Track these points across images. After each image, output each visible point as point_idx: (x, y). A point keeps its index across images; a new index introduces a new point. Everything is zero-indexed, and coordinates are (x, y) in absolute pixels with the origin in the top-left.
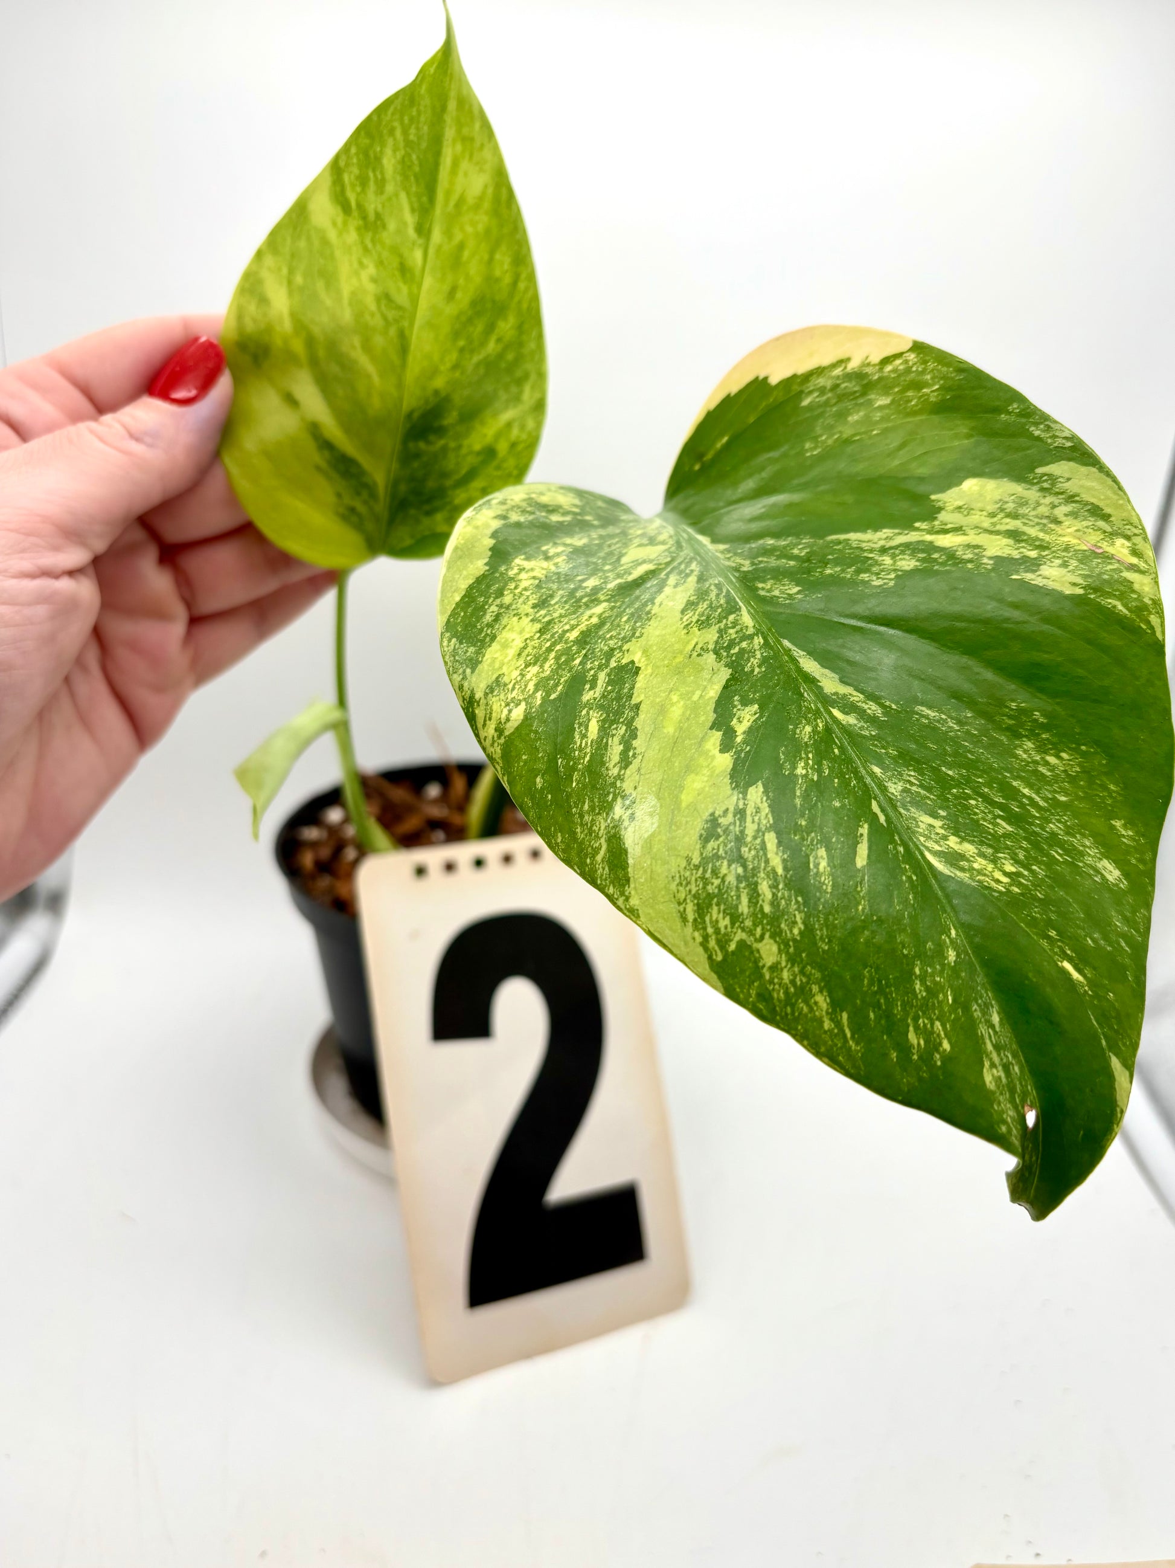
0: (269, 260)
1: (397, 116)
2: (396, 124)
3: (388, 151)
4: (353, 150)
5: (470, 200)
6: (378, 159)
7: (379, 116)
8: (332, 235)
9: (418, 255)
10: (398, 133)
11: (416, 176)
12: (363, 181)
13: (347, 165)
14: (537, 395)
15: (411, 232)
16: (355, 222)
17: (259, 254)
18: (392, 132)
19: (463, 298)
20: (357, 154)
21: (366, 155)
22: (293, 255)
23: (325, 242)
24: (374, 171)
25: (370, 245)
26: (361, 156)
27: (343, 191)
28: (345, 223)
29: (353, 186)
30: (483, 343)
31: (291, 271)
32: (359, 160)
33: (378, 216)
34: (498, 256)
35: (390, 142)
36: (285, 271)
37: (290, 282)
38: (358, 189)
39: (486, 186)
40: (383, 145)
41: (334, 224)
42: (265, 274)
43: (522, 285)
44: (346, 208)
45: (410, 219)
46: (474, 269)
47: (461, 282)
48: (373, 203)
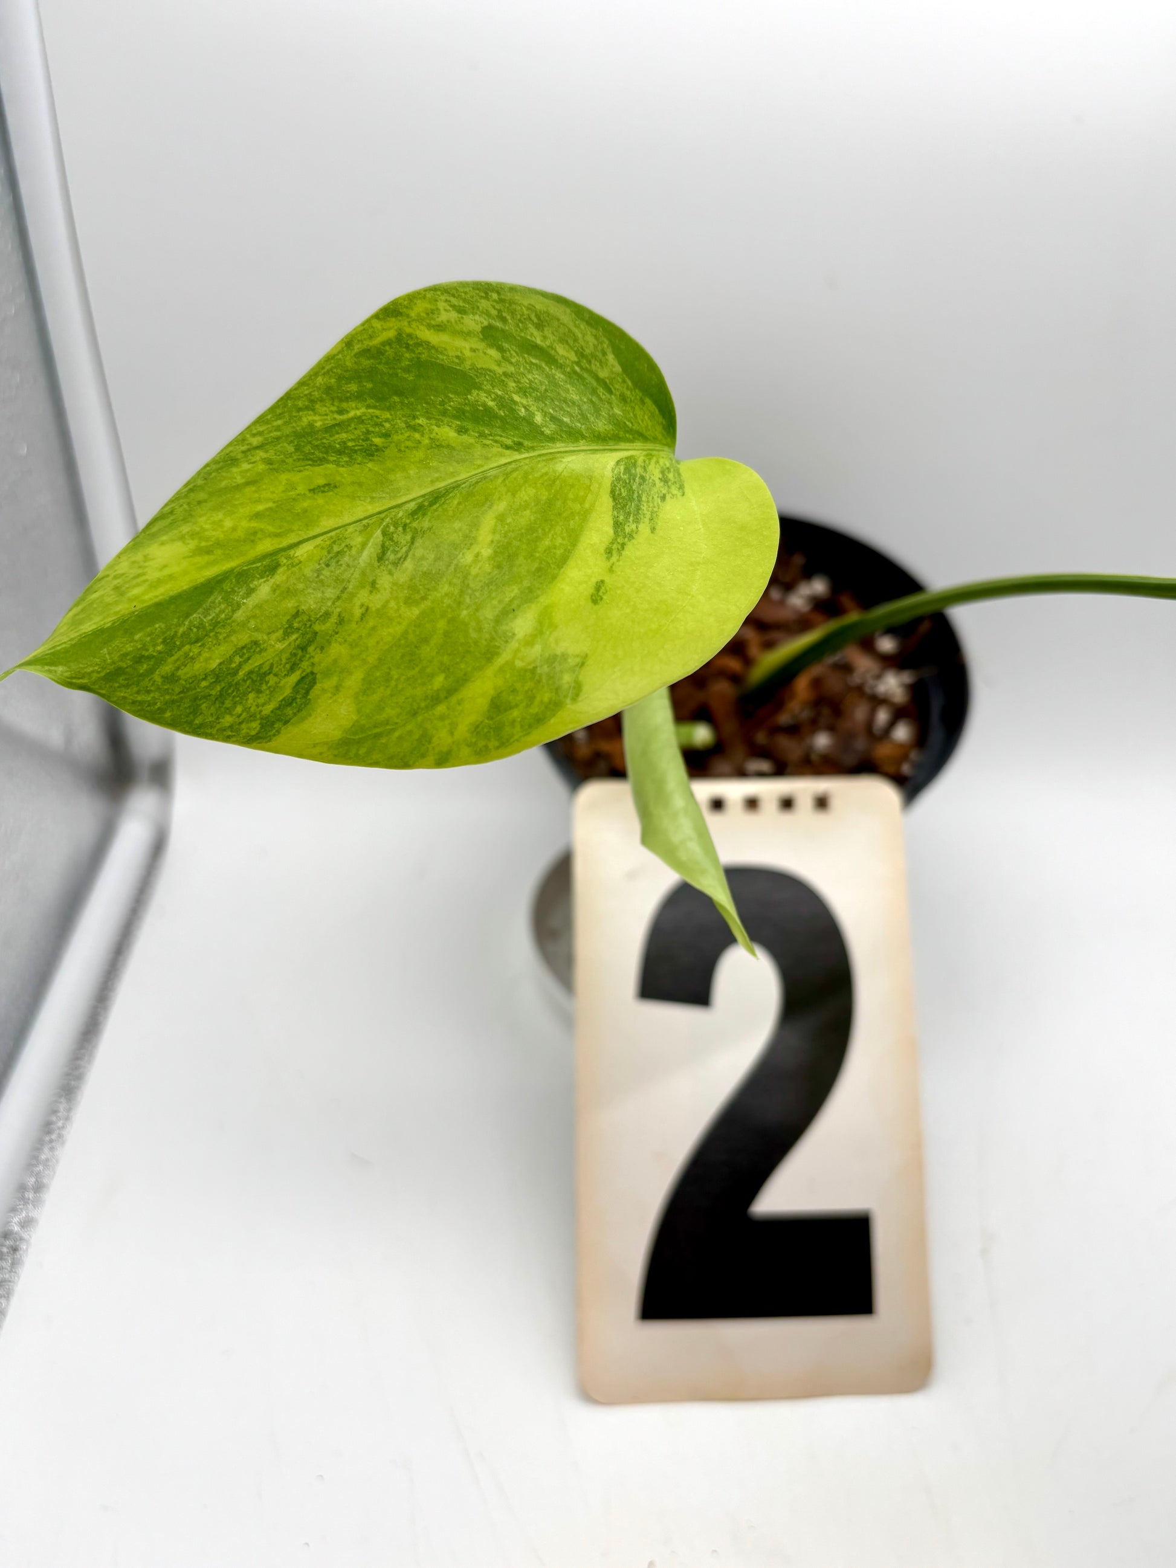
0: (442, 738)
1: (146, 683)
2: (157, 677)
3: (198, 667)
4: (228, 720)
5: (193, 544)
6: (217, 676)
7: (162, 711)
8: (354, 681)
9: (301, 552)
10: (167, 668)
11: (206, 612)
12: (259, 678)
13: (252, 717)
14: (377, 324)
15: (280, 577)
16: (319, 659)
17: (443, 761)
18: (171, 678)
19: (319, 475)
20: (229, 711)
21: (221, 697)
22: (414, 714)
23: (368, 686)
24: (235, 673)
25: (334, 619)
26: (228, 703)
27: (288, 702)
28: (327, 673)
29: (273, 690)
30: (360, 420)
31: (435, 699)
32: (235, 704)
33: (289, 630)
34: (240, 480)
35: (185, 673)
36: (441, 709)
37: (451, 691)
38: (272, 680)
39: (163, 544)
40: (195, 679)
41: (337, 688)
42: (463, 729)
43: (256, 441)
44: (307, 683)
45: (264, 590)
46: (273, 490)
47: (301, 489)
48: (277, 646)
